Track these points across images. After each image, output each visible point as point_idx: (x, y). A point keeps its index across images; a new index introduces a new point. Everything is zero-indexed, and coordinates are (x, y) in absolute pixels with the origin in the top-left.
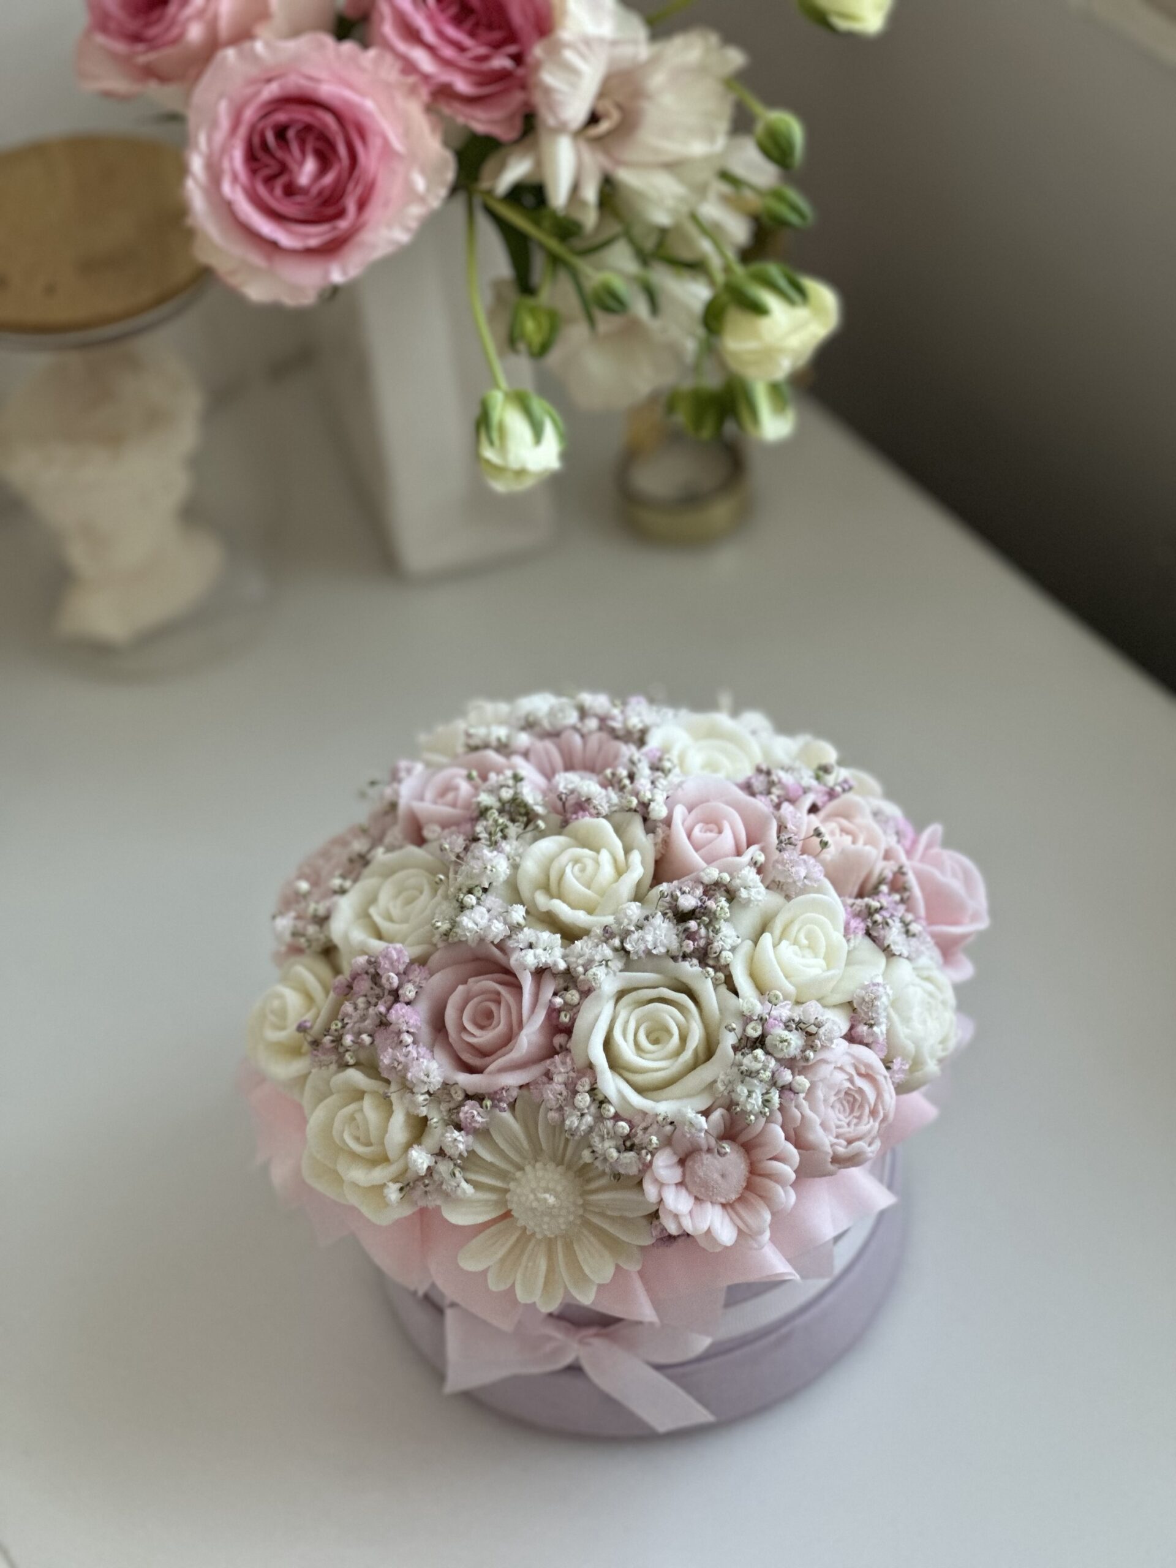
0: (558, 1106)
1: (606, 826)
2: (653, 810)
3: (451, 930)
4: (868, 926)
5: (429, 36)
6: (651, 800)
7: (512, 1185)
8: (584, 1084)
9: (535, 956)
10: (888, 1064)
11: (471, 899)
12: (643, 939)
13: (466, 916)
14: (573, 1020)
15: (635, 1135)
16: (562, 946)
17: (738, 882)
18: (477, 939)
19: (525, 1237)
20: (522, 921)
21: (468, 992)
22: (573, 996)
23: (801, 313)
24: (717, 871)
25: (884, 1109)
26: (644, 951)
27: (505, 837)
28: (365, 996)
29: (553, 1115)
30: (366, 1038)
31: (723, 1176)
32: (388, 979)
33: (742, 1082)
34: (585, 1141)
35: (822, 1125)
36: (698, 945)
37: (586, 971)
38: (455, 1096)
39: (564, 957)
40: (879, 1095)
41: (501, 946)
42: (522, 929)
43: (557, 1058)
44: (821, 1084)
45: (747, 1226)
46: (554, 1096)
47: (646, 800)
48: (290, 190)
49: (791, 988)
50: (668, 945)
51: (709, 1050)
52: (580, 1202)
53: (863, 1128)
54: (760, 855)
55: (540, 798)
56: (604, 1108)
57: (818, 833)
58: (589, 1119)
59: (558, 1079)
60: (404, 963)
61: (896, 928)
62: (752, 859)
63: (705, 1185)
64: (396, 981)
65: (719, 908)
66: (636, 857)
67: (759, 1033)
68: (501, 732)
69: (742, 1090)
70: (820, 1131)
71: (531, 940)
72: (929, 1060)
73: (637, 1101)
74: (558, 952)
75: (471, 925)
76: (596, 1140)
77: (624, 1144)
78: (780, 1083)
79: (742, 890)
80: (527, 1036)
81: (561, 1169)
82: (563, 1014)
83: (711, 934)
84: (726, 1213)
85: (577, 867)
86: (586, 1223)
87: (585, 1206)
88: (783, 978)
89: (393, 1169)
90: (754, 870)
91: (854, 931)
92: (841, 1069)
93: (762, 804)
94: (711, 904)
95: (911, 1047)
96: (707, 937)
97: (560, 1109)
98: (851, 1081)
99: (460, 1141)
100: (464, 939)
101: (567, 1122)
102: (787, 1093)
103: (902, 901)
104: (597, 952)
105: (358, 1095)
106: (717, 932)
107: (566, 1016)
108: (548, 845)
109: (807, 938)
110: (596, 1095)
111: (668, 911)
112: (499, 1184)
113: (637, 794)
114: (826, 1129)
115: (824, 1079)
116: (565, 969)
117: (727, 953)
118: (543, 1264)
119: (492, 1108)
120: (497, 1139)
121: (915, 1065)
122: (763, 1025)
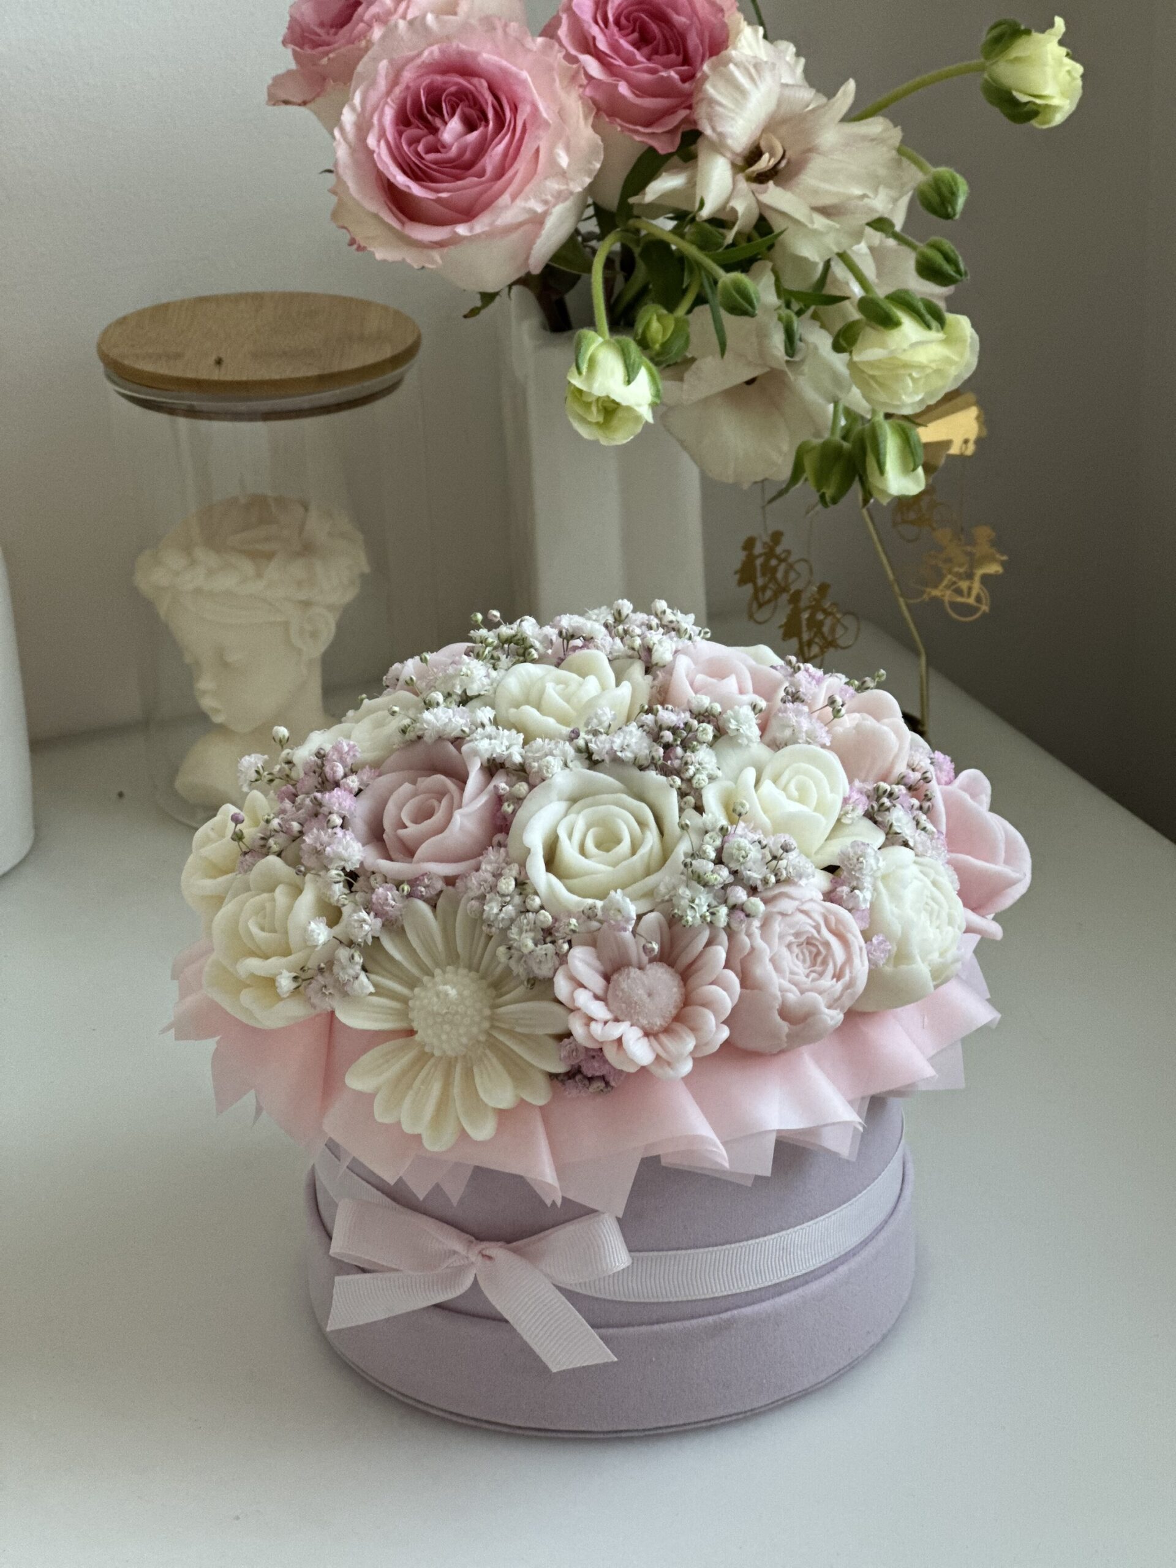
0: (480, 893)
1: (603, 660)
2: (656, 656)
4: (872, 807)
5: (602, 45)
6: (657, 645)
7: (418, 991)
8: (513, 872)
9: (490, 744)
10: (867, 937)
11: (438, 696)
12: (610, 742)
13: (430, 713)
14: (514, 812)
16: (522, 743)
17: (730, 715)
18: (434, 736)
19: (424, 1057)
21: (412, 790)
22: (522, 786)
23: (934, 335)
24: (709, 700)
26: (608, 753)
28: (307, 793)
29: (474, 905)
30: (296, 826)
31: (650, 995)
32: (333, 769)
33: (687, 886)
34: (502, 934)
35: (772, 960)
36: (671, 764)
37: (541, 762)
39: (521, 751)
40: (849, 959)
41: (458, 741)
42: (484, 727)
43: (491, 852)
44: (779, 918)
45: (667, 1052)
46: (479, 885)
47: (652, 644)
48: (436, 147)
49: (765, 820)
50: (637, 752)
51: (662, 859)
52: (487, 1012)
54: (762, 701)
56: (530, 899)
58: (510, 909)
59: (487, 868)
60: (356, 760)
62: (753, 702)
63: (626, 999)
64: (340, 770)
65: (701, 729)
66: (626, 688)
67: (718, 845)
69: (685, 892)
70: (770, 967)
72: (918, 958)
73: (567, 896)
74: (516, 748)
75: (432, 721)
76: (513, 933)
77: (543, 936)
78: (732, 901)
79: (733, 722)
80: (463, 816)
81: (473, 974)
82: (506, 804)
83: (688, 755)
84: (646, 1039)
85: (560, 684)
86: (493, 1045)
87: (492, 1019)
88: (761, 813)
89: (292, 959)
90: (751, 710)
91: (854, 805)
92: (807, 912)
94: (692, 722)
95: (897, 928)
96: (683, 759)
97: (482, 896)
98: (817, 928)
99: (367, 925)
100: (422, 734)
101: (487, 912)
102: (738, 912)
103: (921, 808)
104: (557, 748)
105: (273, 884)
106: (694, 752)
107: (509, 806)
109: (797, 789)
110: (524, 889)
111: (645, 725)
112: (404, 990)
114: (777, 968)
115: (783, 914)
116: (520, 764)
117: (702, 777)
118: (436, 1088)
119: (410, 895)
120: (411, 935)
121: (901, 956)
122: (724, 836)
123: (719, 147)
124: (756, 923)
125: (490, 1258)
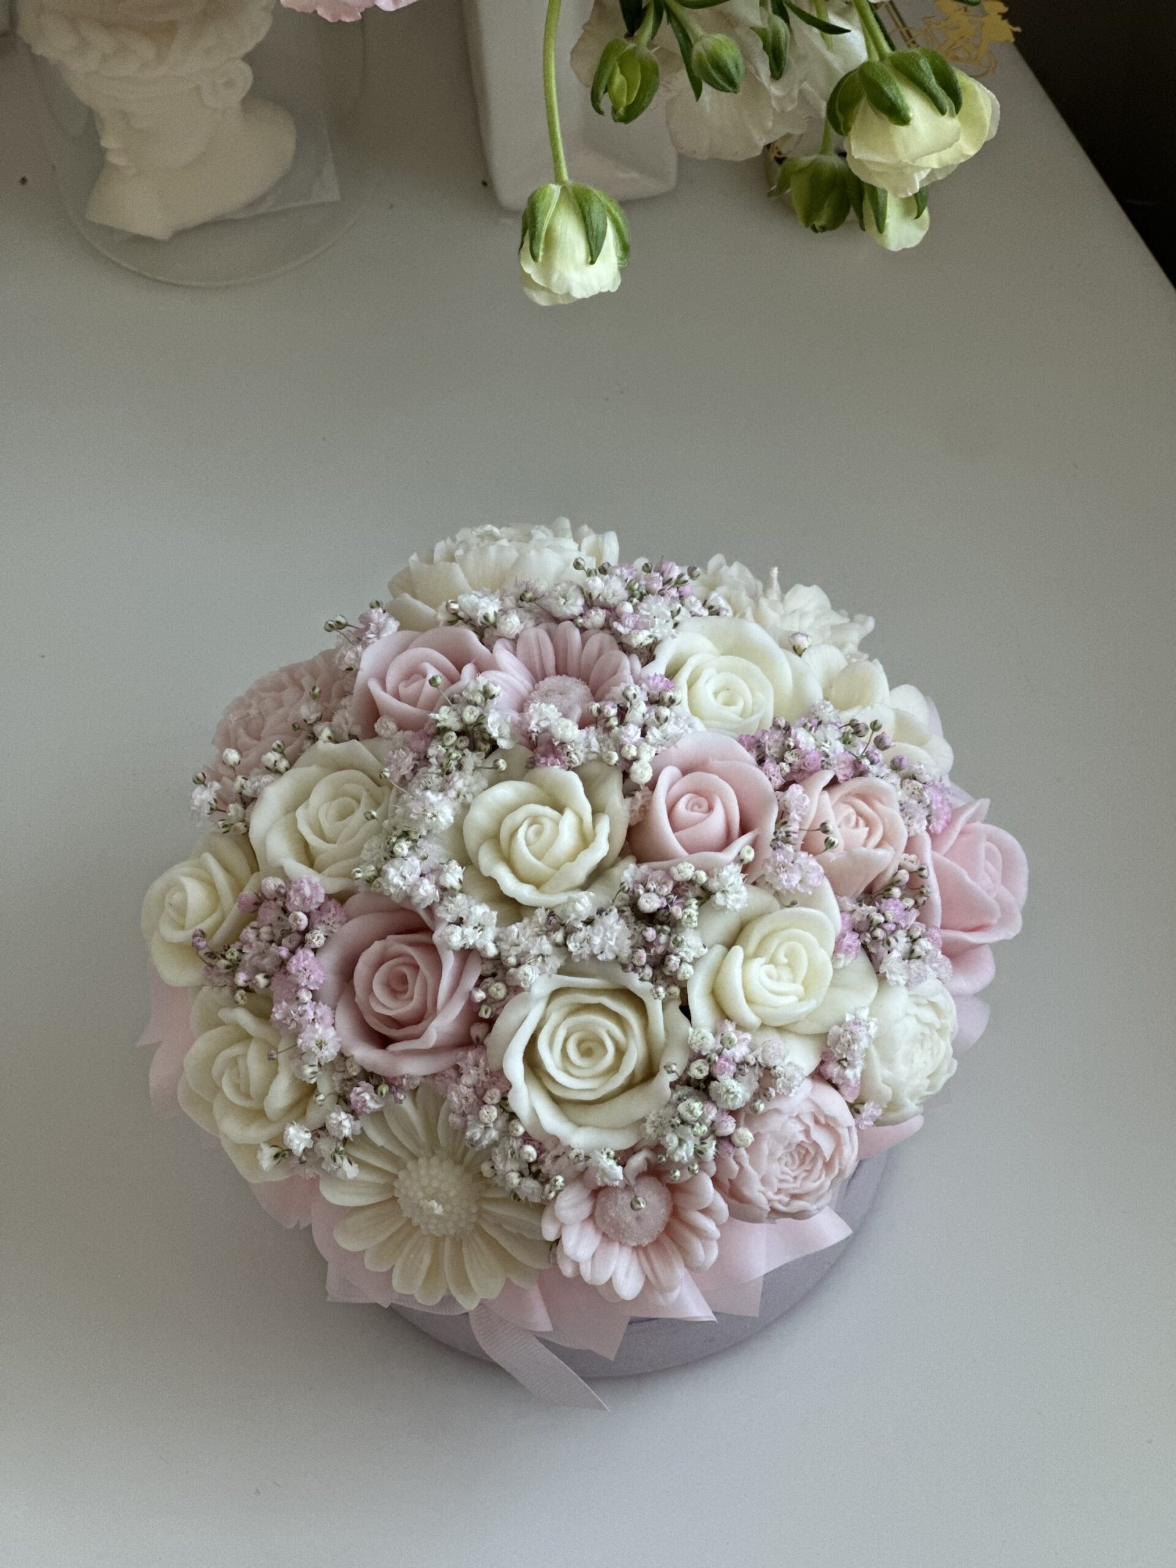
0: (461, 1111)
1: (574, 780)
2: (635, 773)
3: (375, 877)
4: (865, 943)
6: (636, 759)
7: (402, 1175)
8: (495, 1094)
9: (463, 936)
10: (855, 1109)
11: (403, 847)
12: (588, 940)
13: (393, 866)
14: (495, 1014)
15: (543, 1162)
16: (498, 925)
17: (714, 885)
18: (402, 896)
19: (410, 1228)
20: (456, 885)
21: (386, 948)
22: (499, 990)
23: (949, 123)
24: (693, 868)
25: (840, 1164)
26: (589, 955)
27: (460, 767)
28: (271, 925)
29: (455, 1119)
30: (261, 979)
32: (296, 918)
33: (674, 1129)
34: (487, 1154)
35: (761, 1181)
36: (654, 951)
37: (518, 965)
38: (350, 1070)
39: (496, 941)
40: (838, 1148)
41: (429, 911)
42: (454, 896)
43: (471, 1055)
44: (768, 1136)
45: (656, 1277)
46: (459, 1100)
47: (629, 757)
50: (617, 952)
51: (649, 1072)
52: (474, 1209)
53: (811, 1185)
54: (749, 852)
55: (506, 731)
56: (513, 1126)
57: (824, 828)
58: (494, 1134)
59: (467, 1080)
60: (317, 903)
61: (901, 943)
62: (739, 854)
63: (616, 1225)
64: (304, 921)
65: (686, 916)
66: (604, 827)
67: (705, 1073)
68: (489, 607)
69: (672, 1140)
70: (758, 1186)
71: (461, 915)
73: (551, 1121)
74: (491, 933)
75: (397, 880)
77: (530, 1169)
78: (720, 1133)
79: (719, 895)
82: (484, 1008)
83: (672, 945)
84: (635, 1257)
85: (534, 827)
86: (481, 1234)
87: (479, 1214)
89: (269, 1131)
90: (739, 868)
91: (847, 950)
92: (798, 1117)
93: (766, 779)
94: (677, 911)
95: (888, 1092)
96: (667, 944)
97: (464, 1115)
98: (807, 1132)
99: (345, 1124)
100: (387, 894)
101: (468, 1134)
102: (725, 1144)
103: (915, 907)
104: (534, 945)
105: (246, 1037)
106: (678, 944)
107: (486, 1012)
108: (506, 792)
109: (786, 956)
110: (505, 1109)
111: (625, 908)
112: (388, 1168)
113: (619, 747)
115: (773, 1131)
116: (495, 956)
117: (687, 970)
118: (427, 1259)
119: (389, 1096)
120: (392, 1124)
122: (710, 1066)
124: (744, 1151)
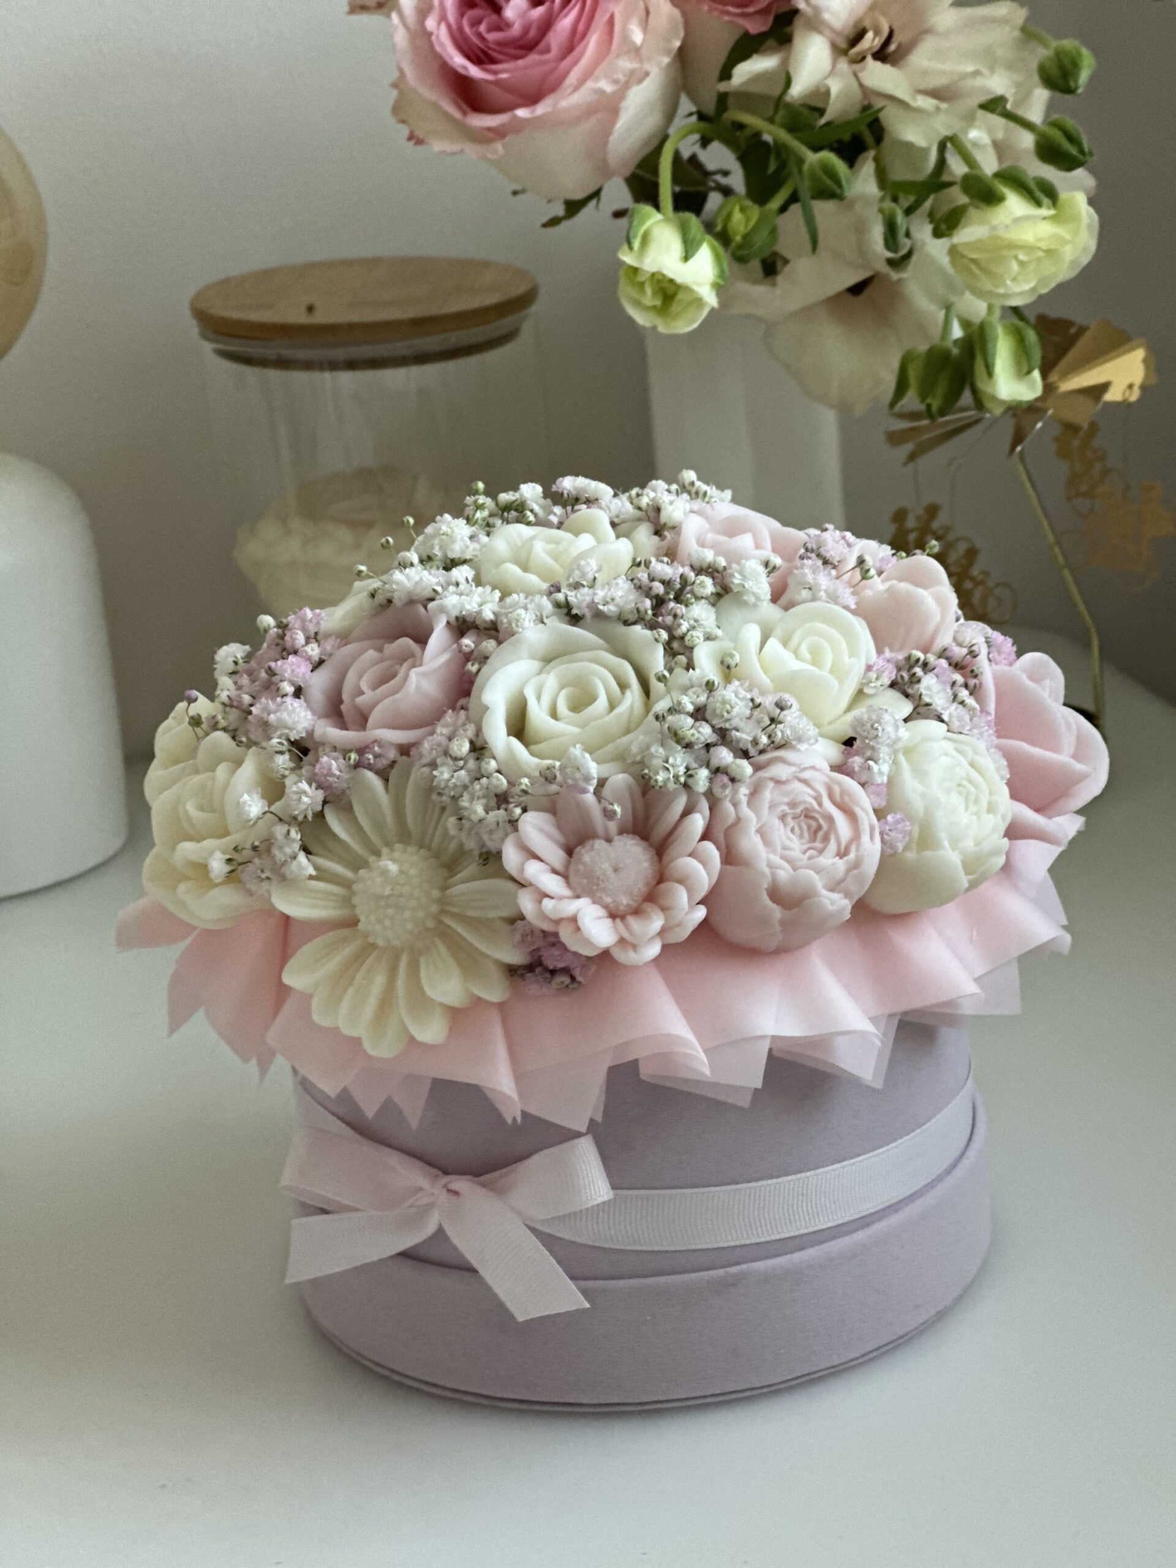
0: (432, 759)
1: (602, 515)
2: (665, 511)
4: (901, 676)
8: (468, 731)
10: (880, 813)
12: (591, 594)
13: (400, 573)
14: (479, 671)
15: (512, 793)
18: (404, 598)
19: (365, 947)
20: (462, 581)
21: (380, 658)
22: (490, 643)
24: (714, 556)
25: (857, 850)
26: (589, 607)
29: (425, 772)
30: (247, 699)
31: (616, 870)
32: (292, 638)
33: (662, 745)
34: (453, 802)
35: (760, 831)
36: (663, 620)
39: (495, 608)
40: (856, 836)
41: (428, 601)
42: (458, 586)
44: (771, 785)
45: (632, 933)
46: (431, 749)
47: (660, 503)
48: (498, 26)
49: (765, 680)
50: (622, 606)
52: (436, 894)
54: (776, 557)
56: (485, 763)
58: (464, 775)
60: (316, 624)
63: (589, 875)
64: (301, 638)
65: (698, 581)
67: (703, 700)
69: (658, 751)
70: (757, 840)
72: (946, 843)
74: (491, 604)
75: (403, 582)
76: (464, 802)
77: (496, 802)
78: (715, 763)
80: (417, 674)
81: (423, 852)
82: (470, 663)
84: (610, 920)
86: (445, 934)
87: (442, 901)
88: (761, 672)
91: (879, 673)
92: (807, 781)
95: (919, 806)
97: (433, 763)
98: (818, 799)
99: (308, 797)
100: (392, 597)
101: (438, 778)
102: (721, 777)
107: (473, 664)
109: (811, 653)
110: (482, 754)
112: (348, 873)
114: (767, 843)
115: (778, 782)
116: (491, 621)
117: (698, 635)
118: (379, 980)
119: (357, 766)
120: (358, 809)
121: (926, 839)
122: (710, 692)
123: (816, 24)
124: (743, 791)
125: (456, 1193)
